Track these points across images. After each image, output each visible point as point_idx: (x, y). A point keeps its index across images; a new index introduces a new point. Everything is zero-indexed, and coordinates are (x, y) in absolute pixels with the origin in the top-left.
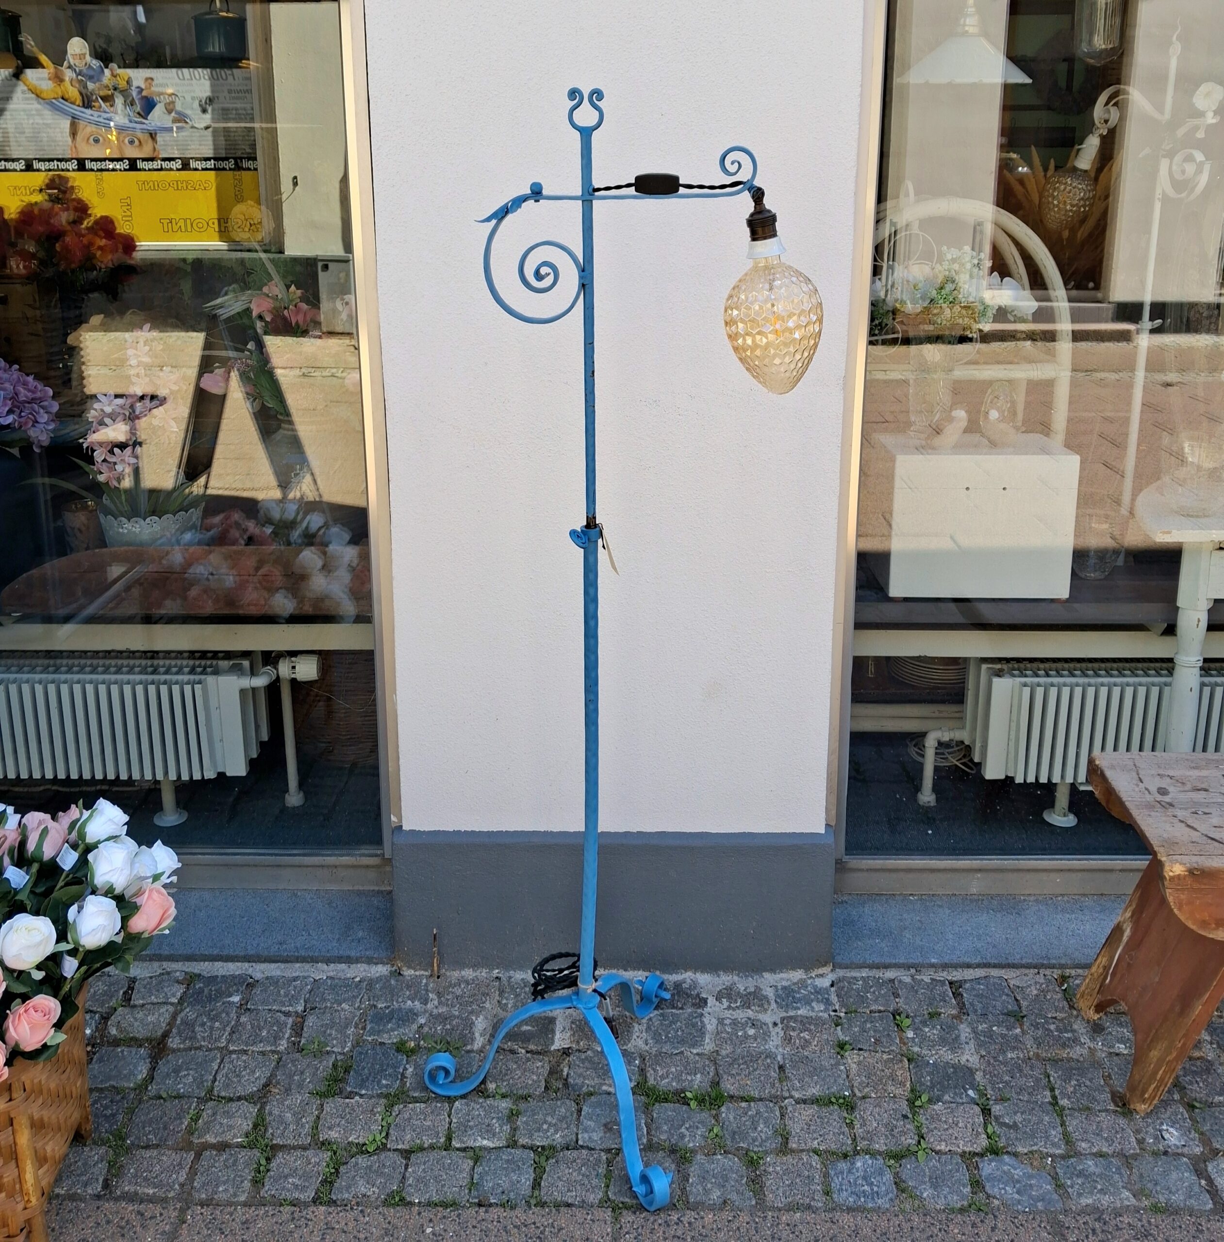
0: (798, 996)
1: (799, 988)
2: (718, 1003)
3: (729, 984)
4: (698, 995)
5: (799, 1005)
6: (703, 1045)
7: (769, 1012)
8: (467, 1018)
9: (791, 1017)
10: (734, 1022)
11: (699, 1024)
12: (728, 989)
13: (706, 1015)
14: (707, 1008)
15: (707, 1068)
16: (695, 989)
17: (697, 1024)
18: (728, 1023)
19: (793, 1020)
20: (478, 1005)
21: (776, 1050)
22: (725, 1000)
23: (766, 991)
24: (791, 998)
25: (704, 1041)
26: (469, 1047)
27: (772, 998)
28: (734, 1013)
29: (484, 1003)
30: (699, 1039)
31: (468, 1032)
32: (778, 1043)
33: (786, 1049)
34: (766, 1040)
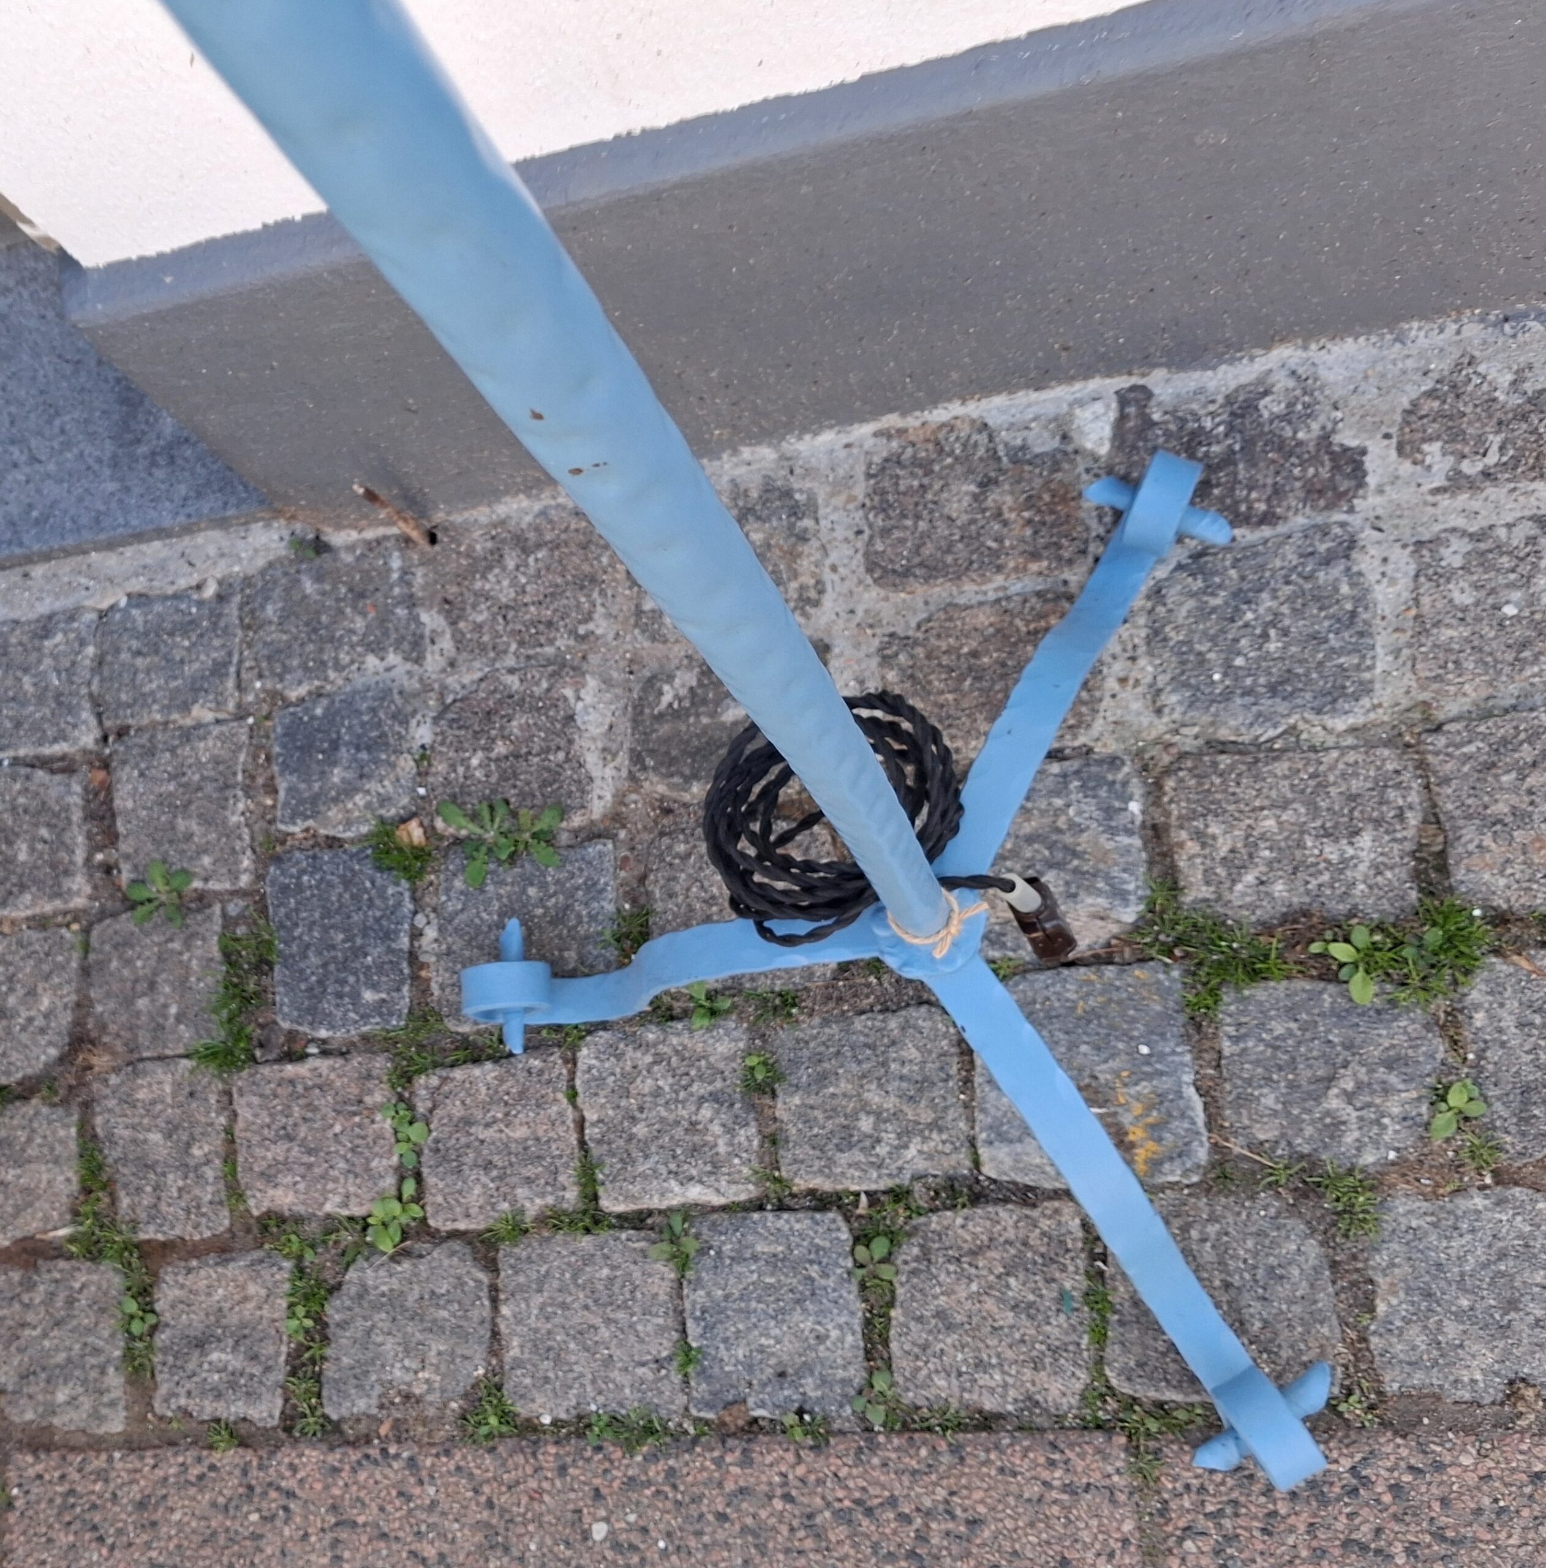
2: (1406, 467)
3: (1445, 368)
4: (1325, 438)
6: (1368, 689)
8: (555, 700)
11: (1345, 589)
12: (1446, 394)
13: (1368, 535)
14: (1364, 498)
15: (1391, 794)
16: (1309, 413)
17: (1336, 590)
18: (1457, 562)
20: (573, 632)
22: (1435, 448)
25: (1371, 668)
26: (576, 820)
28: (1477, 503)
29: (588, 619)
30: (1349, 661)
31: (562, 756)
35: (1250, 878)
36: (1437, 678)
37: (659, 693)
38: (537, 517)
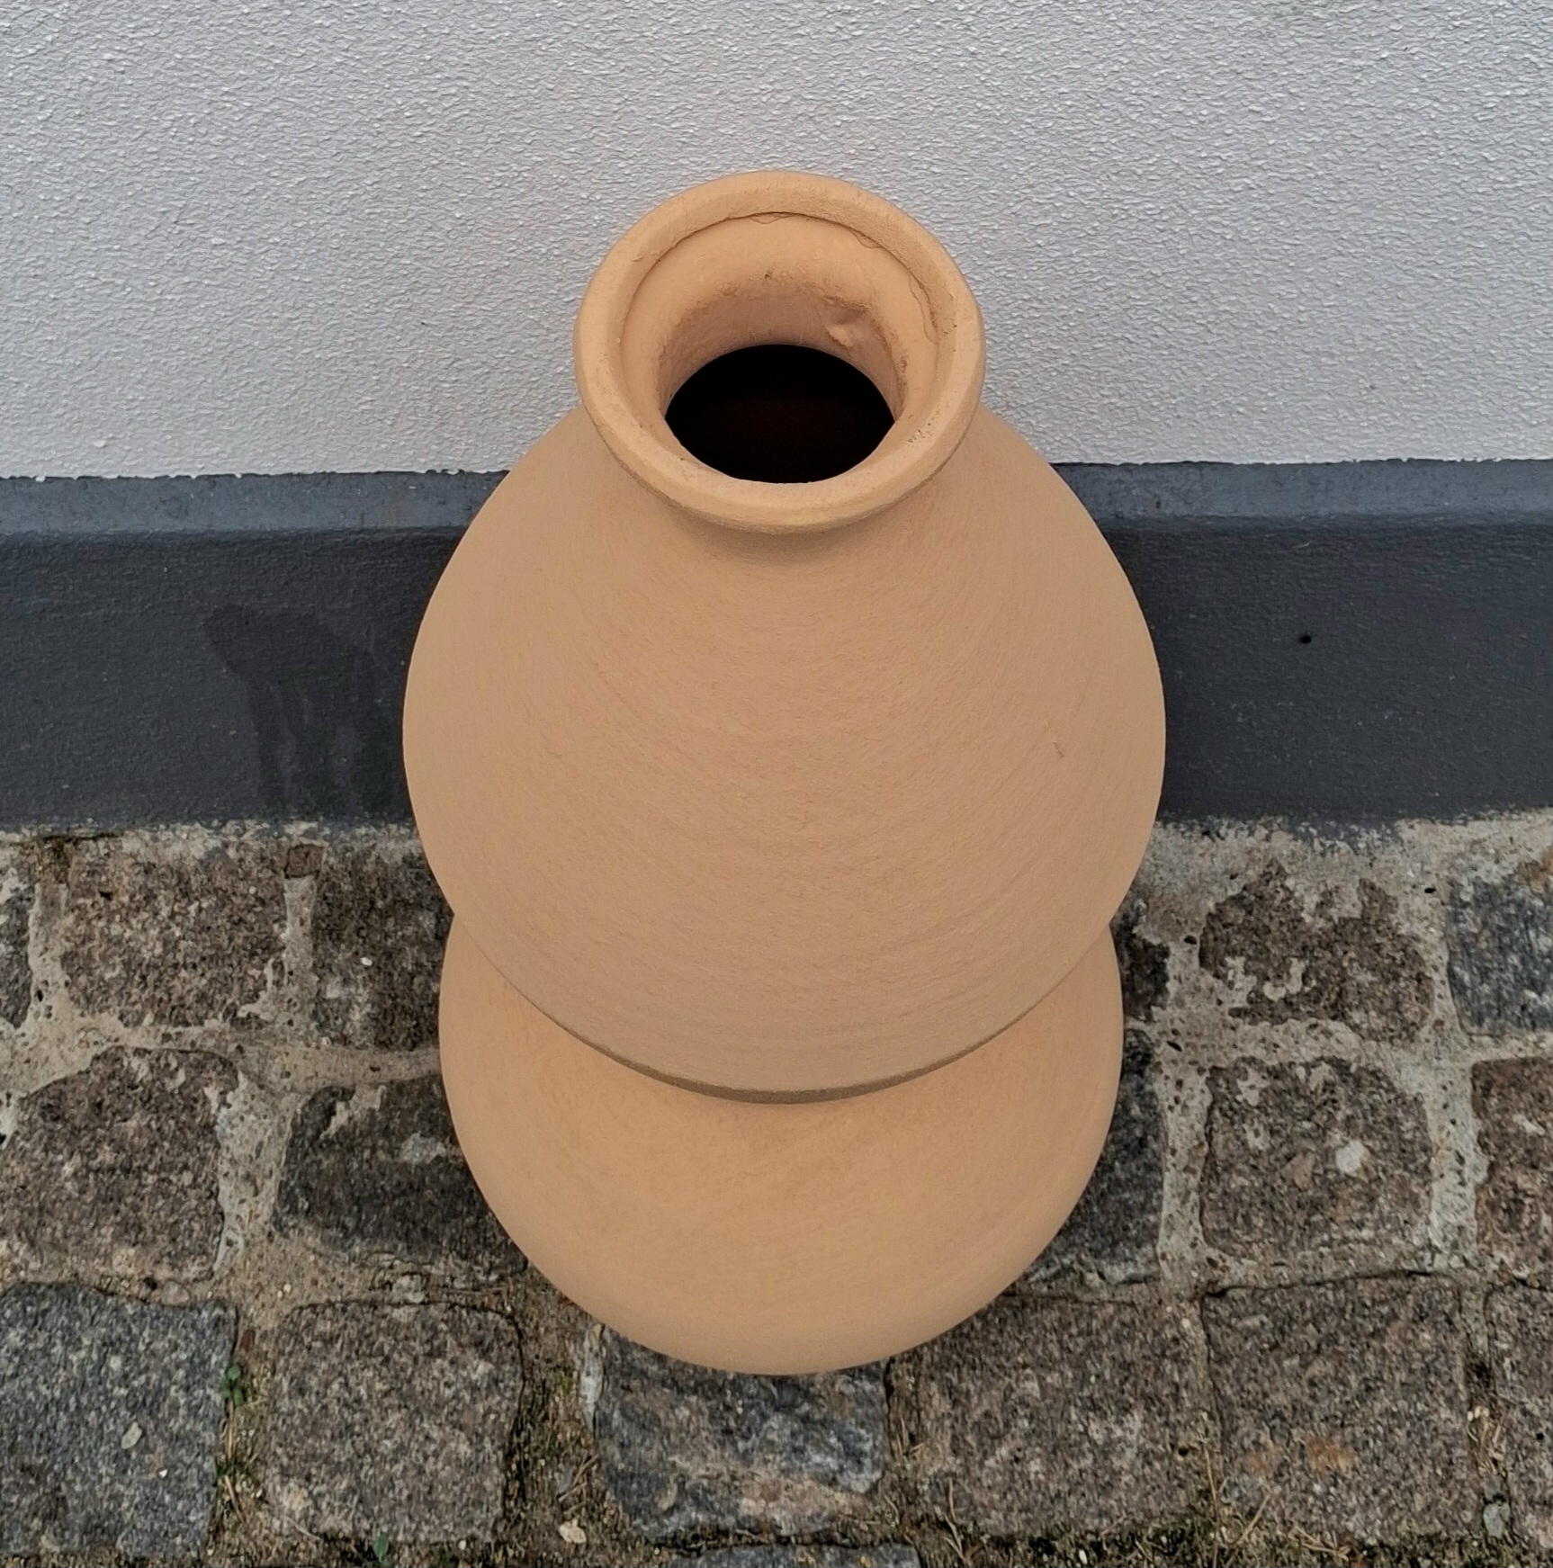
2: (1208, 979)
3: (1253, 874)
4: (1127, 929)
6: (1152, 1235)
7: (1424, 1033)
8: (192, 1101)
9: (1516, 1075)
10: (1279, 1094)
11: (1136, 1110)
12: (1251, 904)
13: (1163, 1052)
14: (1163, 1007)
18: (1253, 1098)
19: (1526, 1097)
20: (231, 1012)
21: (1456, 1262)
22: (1238, 963)
23: (1409, 913)
24: (1514, 959)
25: (1156, 1210)
26: (192, 1270)
27: (1436, 955)
28: (1277, 1034)
29: (254, 997)
30: (1133, 1197)
31: (187, 1178)
32: (1461, 1220)
33: (1499, 1255)
34: (1415, 1202)
35: (1003, 1452)
36: (1224, 1233)
37: (330, 1112)
38: (210, 854)
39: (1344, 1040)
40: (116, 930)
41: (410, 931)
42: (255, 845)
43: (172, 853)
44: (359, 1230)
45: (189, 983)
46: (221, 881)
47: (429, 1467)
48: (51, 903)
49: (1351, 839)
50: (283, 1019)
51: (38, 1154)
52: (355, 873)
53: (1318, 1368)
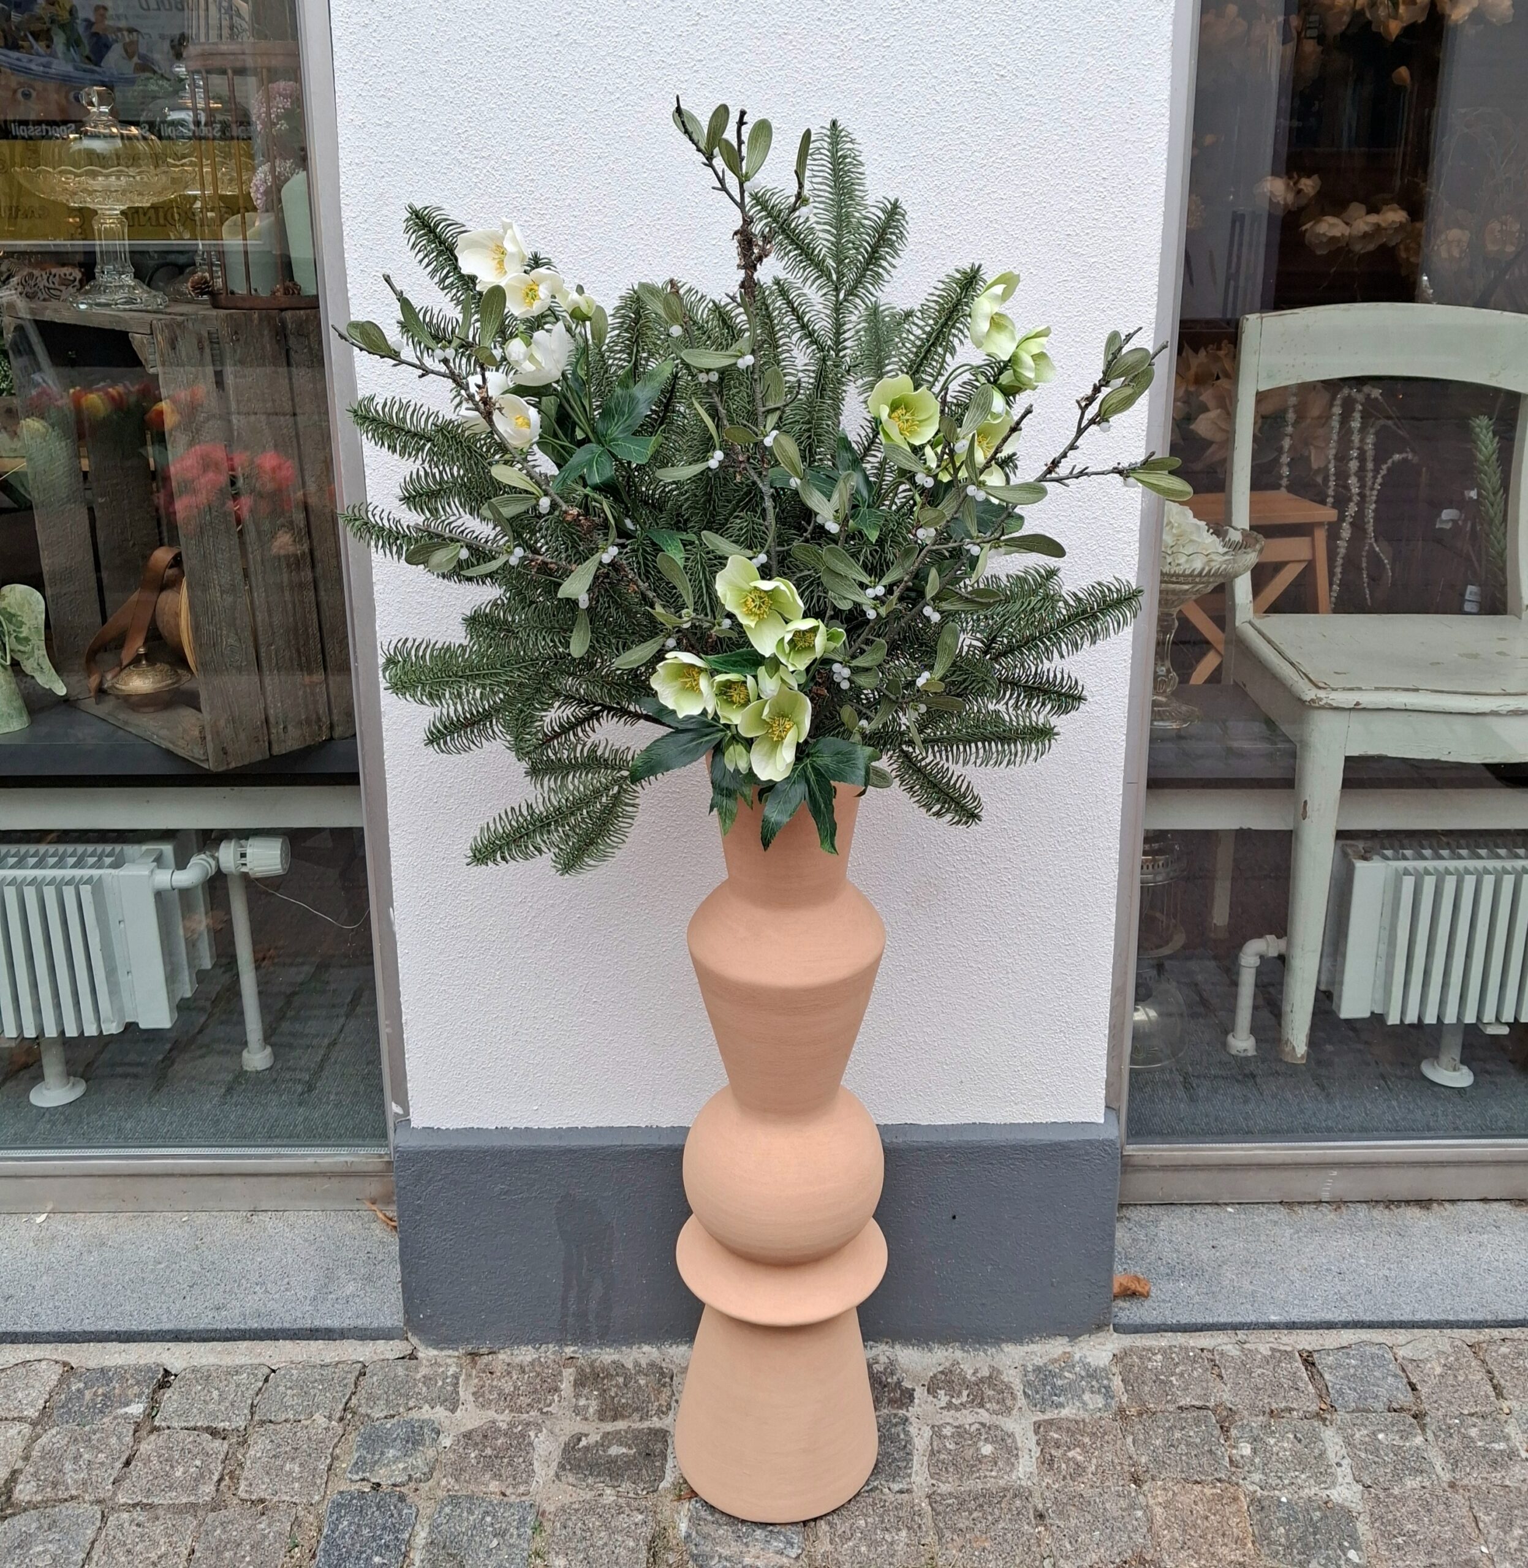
0: (1059, 1382)
1: (1062, 1369)
2: (931, 1398)
3: (947, 1364)
4: (899, 1383)
5: (1062, 1399)
6: (910, 1476)
7: (1014, 1412)
8: (523, 1435)
9: (1050, 1422)
10: (960, 1433)
11: (902, 1436)
12: (948, 1373)
13: (913, 1419)
14: (913, 1407)
15: (916, 1518)
16: (892, 1374)
17: (898, 1435)
18: (949, 1434)
19: (1054, 1428)
20: (540, 1410)
21: (1029, 1483)
22: (943, 1392)
23: (1008, 1375)
24: (1048, 1388)
25: (911, 1468)
26: (522, 1489)
27: (1018, 1387)
28: (958, 1414)
29: (550, 1405)
30: (902, 1464)
31: (521, 1460)
32: (1031, 1470)
33: (1046, 1480)
34: (1013, 1464)
35: (851, 1544)
36: (938, 1474)
37: (580, 1440)
38: (534, 1360)
39: (984, 1416)
40: (495, 1383)
41: (614, 1383)
42: (552, 1357)
43: (518, 1360)
44: (591, 1474)
45: (524, 1401)
46: (537, 1369)
47: (617, 1551)
48: (469, 1376)
49: (985, 1351)
50: (560, 1413)
51: (461, 1450)
52: (592, 1366)
53: (975, 1515)
